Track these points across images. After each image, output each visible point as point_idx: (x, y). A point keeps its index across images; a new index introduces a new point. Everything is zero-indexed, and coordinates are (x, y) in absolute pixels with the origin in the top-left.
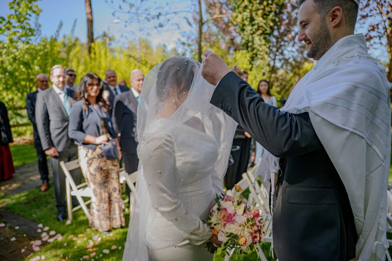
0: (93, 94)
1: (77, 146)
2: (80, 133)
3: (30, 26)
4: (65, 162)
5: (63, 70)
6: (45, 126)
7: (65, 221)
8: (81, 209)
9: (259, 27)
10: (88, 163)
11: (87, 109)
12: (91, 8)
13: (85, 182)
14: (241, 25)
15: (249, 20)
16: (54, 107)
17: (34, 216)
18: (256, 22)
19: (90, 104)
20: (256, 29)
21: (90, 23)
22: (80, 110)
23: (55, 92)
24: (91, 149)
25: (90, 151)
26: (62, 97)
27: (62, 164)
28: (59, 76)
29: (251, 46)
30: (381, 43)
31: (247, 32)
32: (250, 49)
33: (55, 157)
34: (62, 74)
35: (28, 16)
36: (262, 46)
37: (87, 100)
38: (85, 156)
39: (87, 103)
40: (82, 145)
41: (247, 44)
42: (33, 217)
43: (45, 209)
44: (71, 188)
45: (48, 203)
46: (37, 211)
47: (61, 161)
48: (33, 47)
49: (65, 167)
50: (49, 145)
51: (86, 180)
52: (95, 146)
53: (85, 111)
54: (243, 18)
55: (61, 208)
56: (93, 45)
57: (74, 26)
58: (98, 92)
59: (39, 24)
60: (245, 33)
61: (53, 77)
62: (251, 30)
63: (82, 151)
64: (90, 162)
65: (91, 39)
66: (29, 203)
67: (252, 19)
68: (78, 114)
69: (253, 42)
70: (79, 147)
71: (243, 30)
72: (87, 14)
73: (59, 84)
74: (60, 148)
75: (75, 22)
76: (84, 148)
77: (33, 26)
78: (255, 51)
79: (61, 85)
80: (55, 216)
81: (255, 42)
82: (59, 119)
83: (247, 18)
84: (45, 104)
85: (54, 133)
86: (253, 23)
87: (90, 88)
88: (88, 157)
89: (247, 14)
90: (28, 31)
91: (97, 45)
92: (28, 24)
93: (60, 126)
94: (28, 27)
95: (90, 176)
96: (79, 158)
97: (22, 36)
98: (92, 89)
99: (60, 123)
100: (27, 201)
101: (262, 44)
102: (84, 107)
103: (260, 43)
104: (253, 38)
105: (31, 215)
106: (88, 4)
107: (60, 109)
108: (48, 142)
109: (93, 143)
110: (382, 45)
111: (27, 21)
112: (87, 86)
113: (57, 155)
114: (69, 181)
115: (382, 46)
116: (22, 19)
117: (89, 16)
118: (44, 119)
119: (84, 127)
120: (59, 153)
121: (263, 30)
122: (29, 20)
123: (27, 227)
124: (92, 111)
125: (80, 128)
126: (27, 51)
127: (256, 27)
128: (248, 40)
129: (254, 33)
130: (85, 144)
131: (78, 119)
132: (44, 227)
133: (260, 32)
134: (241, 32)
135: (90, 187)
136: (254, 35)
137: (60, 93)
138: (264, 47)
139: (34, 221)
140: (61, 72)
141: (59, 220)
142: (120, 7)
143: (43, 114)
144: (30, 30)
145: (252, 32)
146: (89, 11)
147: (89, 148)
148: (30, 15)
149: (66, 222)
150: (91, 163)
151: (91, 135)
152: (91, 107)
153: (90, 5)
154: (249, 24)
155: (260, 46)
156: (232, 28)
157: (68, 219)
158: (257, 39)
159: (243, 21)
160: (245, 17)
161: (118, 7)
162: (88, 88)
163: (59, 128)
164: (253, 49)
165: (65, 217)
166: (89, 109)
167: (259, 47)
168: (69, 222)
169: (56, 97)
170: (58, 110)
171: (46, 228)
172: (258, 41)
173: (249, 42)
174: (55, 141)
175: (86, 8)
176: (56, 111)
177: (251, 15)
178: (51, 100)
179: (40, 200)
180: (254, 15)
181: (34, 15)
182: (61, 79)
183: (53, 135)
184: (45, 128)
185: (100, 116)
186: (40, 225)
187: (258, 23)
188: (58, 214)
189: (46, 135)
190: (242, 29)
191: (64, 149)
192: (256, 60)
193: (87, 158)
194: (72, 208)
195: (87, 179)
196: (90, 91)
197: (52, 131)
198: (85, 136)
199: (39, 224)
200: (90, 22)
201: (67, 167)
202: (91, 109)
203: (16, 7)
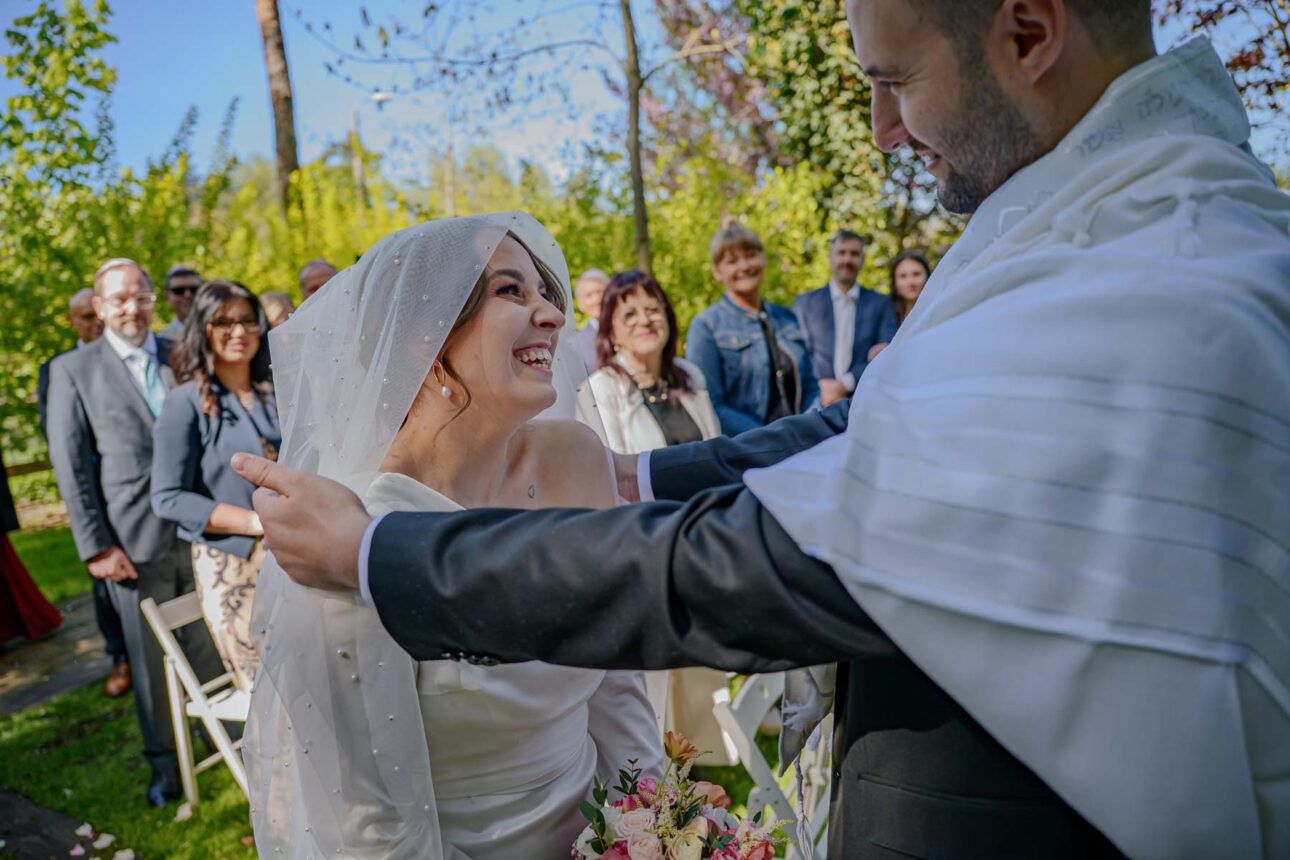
0: (232, 353)
1: (188, 545)
2: (191, 499)
3: (81, 129)
4: (158, 602)
5: (136, 274)
6: (83, 477)
7: (171, 807)
8: (222, 764)
9: (841, 79)
10: (226, 603)
11: (214, 409)
12: (283, 57)
13: (223, 671)
14: (781, 79)
15: (805, 57)
16: (109, 407)
17: (68, 792)
18: (831, 63)
19: (224, 391)
20: (831, 88)
21: (282, 106)
22: (188, 417)
23: (115, 353)
24: (237, 555)
25: (233, 562)
26: (141, 366)
27: (148, 606)
28: (123, 299)
29: (821, 146)
30: (1274, 106)
31: (803, 98)
32: (815, 158)
33: (126, 583)
34: (134, 288)
35: (71, 99)
36: (857, 145)
37: (214, 379)
38: (214, 578)
39: (215, 388)
40: (202, 539)
41: (806, 141)
42: (65, 797)
43: (112, 764)
44: (185, 693)
45: (122, 739)
46: (81, 770)
47: (147, 597)
48: (90, 198)
49: (160, 619)
50: (99, 542)
51: (228, 666)
52: (249, 542)
53: (207, 416)
54: (785, 53)
55: (161, 761)
56: (294, 178)
57: (228, 122)
58: (254, 346)
59: (110, 122)
60: (798, 103)
61: (104, 300)
62: (818, 91)
63: (205, 562)
64: (232, 601)
65: (288, 158)
66: (58, 742)
67: (817, 56)
68: (183, 429)
69: (825, 134)
70: (195, 550)
71: (789, 93)
72: (271, 77)
73: (124, 323)
74: (141, 552)
75: (233, 107)
76: (209, 553)
77: (91, 129)
78: (835, 164)
79: (130, 329)
80: (142, 790)
81: (831, 132)
82: (129, 449)
83: (797, 55)
84: (79, 397)
85: (117, 498)
86: (822, 67)
87: (218, 333)
88: (225, 583)
89: (796, 36)
90: (75, 147)
91: (306, 176)
92: (75, 123)
93: (135, 473)
94: (75, 132)
95: (239, 652)
96: (198, 588)
97: (56, 164)
98: (227, 338)
99: (133, 461)
100: (52, 735)
101: (855, 139)
102: (204, 404)
103: (850, 135)
104: (823, 118)
105: (56, 790)
106: (272, 43)
107: (133, 413)
108: (95, 531)
109: (242, 531)
110: (1281, 110)
111: (70, 114)
112: (209, 327)
113: (134, 575)
114: (176, 666)
115: (1279, 114)
116: (53, 109)
117: (280, 86)
118: (75, 451)
119: (207, 476)
120: (137, 566)
121: (859, 87)
122: (76, 109)
123: (36, 838)
124: (234, 418)
125: (193, 481)
126: (71, 215)
127: (831, 80)
128: (808, 127)
129: (826, 103)
130: (213, 536)
131: (181, 451)
132: (97, 834)
133: (845, 97)
134: (782, 101)
135: (242, 689)
136: (827, 110)
137: (131, 358)
138: (865, 148)
139: (63, 812)
140: (127, 284)
141: (152, 803)
142: (358, 44)
143: (74, 435)
144: (82, 141)
145: (818, 99)
146: (277, 67)
147: (227, 552)
148: (80, 96)
149: (175, 815)
150: (239, 604)
151: (232, 502)
152: (229, 401)
153: (280, 46)
154: (807, 73)
155: (851, 144)
156: (757, 92)
157: (186, 801)
158: (837, 119)
159: (785, 62)
160: (792, 50)
161: (352, 42)
162: (211, 333)
163: (131, 482)
164: (829, 157)
165: (175, 794)
166: (221, 409)
167: (846, 150)
168: (184, 812)
169: (118, 373)
170: (124, 416)
171: (105, 841)
172: (843, 128)
173: (812, 133)
174: (123, 530)
175: (266, 57)
176: (117, 422)
177: (813, 38)
178: (98, 384)
179: (97, 730)
180: (822, 41)
181: (90, 93)
182: (131, 307)
183: (114, 508)
184: (81, 484)
185: (260, 434)
186: (85, 830)
187: (839, 67)
188: (152, 784)
189: (87, 507)
190: (786, 88)
191: (155, 554)
192: (841, 194)
193: (222, 589)
194: (192, 762)
195: (230, 662)
196: (218, 347)
197: (108, 492)
198: (212, 510)
199: (81, 823)
200: (284, 106)
201: (165, 619)
202: (228, 410)
203: (30, 69)
